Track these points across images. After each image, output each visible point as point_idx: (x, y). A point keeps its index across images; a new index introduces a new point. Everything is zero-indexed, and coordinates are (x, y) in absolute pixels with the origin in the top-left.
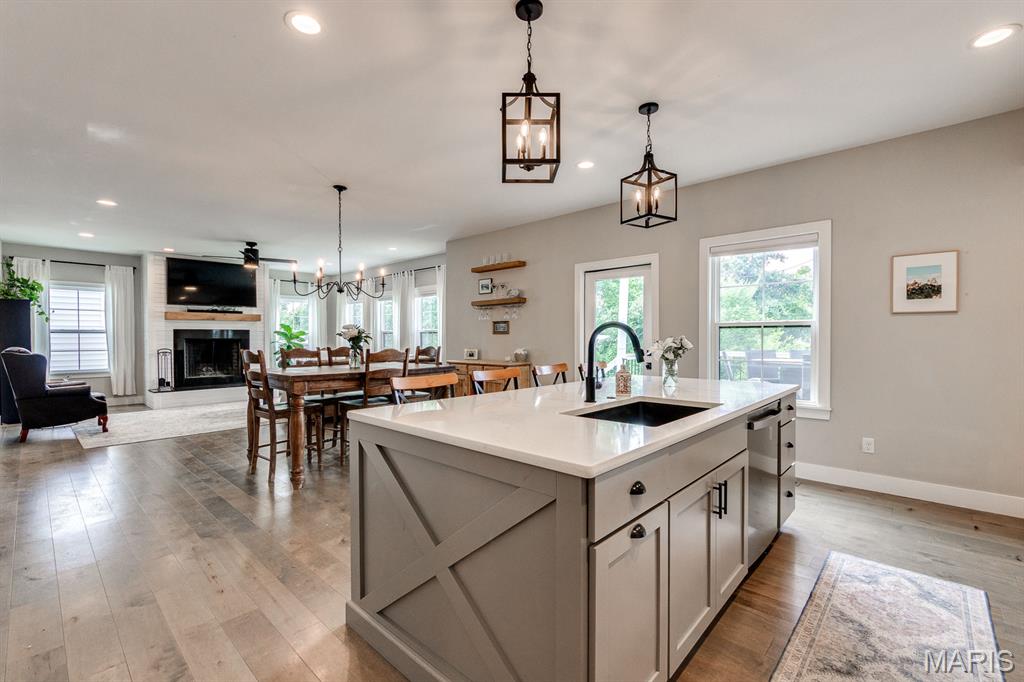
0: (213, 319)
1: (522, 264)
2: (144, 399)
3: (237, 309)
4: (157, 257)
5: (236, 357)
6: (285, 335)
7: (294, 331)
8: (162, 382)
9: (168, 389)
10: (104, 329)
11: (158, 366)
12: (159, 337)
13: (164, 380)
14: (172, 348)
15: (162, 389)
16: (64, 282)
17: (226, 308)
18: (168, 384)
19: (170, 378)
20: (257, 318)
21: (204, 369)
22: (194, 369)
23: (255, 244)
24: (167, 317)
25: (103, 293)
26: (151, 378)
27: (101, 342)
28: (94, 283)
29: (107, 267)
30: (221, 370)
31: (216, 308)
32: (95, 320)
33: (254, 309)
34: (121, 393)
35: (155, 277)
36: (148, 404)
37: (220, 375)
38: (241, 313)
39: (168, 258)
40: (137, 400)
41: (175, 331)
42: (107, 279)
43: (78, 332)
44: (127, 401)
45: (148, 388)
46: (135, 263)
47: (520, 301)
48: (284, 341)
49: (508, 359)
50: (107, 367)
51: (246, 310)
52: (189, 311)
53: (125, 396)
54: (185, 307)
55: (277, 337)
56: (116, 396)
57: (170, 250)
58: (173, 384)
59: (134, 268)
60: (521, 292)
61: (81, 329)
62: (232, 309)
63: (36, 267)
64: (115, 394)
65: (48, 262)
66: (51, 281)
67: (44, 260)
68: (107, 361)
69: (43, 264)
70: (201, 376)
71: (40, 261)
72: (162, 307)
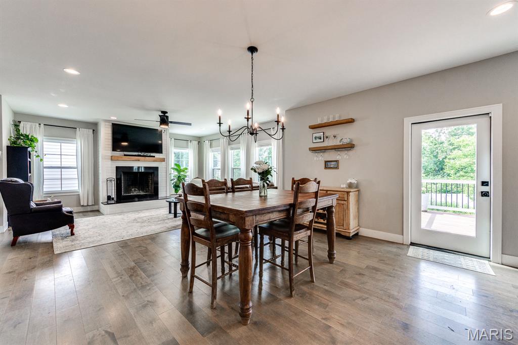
0: (139, 161)
1: (351, 121)
2: (99, 207)
3: (152, 154)
4: (107, 123)
5: (151, 183)
6: (177, 170)
7: (182, 168)
8: (109, 198)
9: (113, 202)
10: (76, 166)
11: (107, 189)
12: (107, 171)
13: (111, 196)
14: (115, 178)
15: (109, 202)
16: (51, 137)
17: (146, 154)
18: (113, 199)
19: (114, 195)
20: (163, 160)
21: (133, 190)
22: (128, 190)
23: (166, 112)
24: (112, 159)
25: (75, 145)
26: (103, 196)
27: (74, 173)
28: (70, 138)
29: (78, 129)
30: (143, 190)
31: (140, 154)
32: (71, 161)
33: (161, 154)
34: (86, 204)
35: (105, 135)
36: (101, 211)
37: (142, 193)
38: (154, 157)
39: (112, 124)
40: (95, 208)
41: (117, 167)
42: (77, 137)
43: (61, 168)
44: (89, 209)
45: (101, 201)
46: (93, 127)
47: (350, 147)
48: (176, 173)
49: (344, 186)
50: (77, 189)
51: (157, 156)
52: (125, 155)
53: (88, 205)
54: (122, 153)
55: (172, 171)
56: (83, 206)
57: (114, 118)
58: (115, 199)
59: (93, 130)
60: (351, 140)
61: (62, 166)
62: (149, 154)
63: (35, 128)
64: (82, 204)
65: (42, 125)
66: (44, 137)
67: (40, 124)
68: (77, 185)
69: (39, 127)
70: (132, 194)
71: (38, 125)
72: (110, 153)
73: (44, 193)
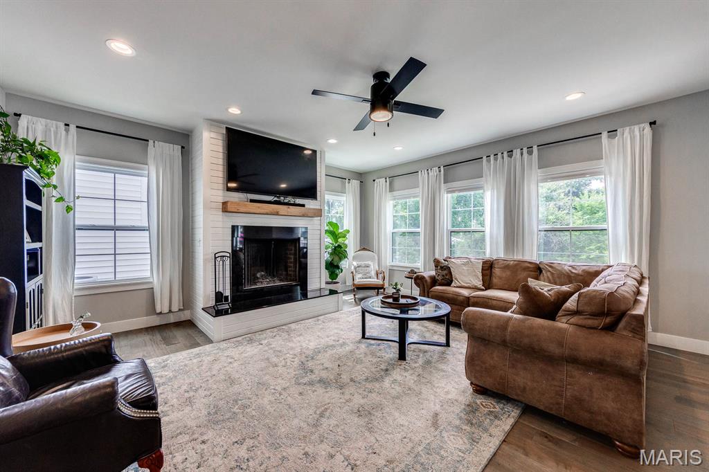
0: (277, 213)
2: (192, 315)
3: (299, 201)
4: (214, 129)
5: (292, 260)
7: (341, 230)
8: (219, 297)
9: (226, 306)
12: (216, 236)
13: (222, 294)
14: (230, 251)
15: (219, 308)
16: (95, 157)
17: (287, 200)
18: (226, 300)
19: (228, 292)
20: (318, 213)
21: (259, 275)
24: (225, 208)
25: (146, 177)
27: (142, 241)
28: (135, 162)
29: (151, 142)
30: (279, 276)
31: (276, 199)
32: (136, 213)
33: (315, 201)
34: (166, 309)
35: (212, 155)
36: (201, 325)
37: (277, 283)
38: (303, 206)
39: (226, 129)
40: (185, 316)
41: (234, 227)
42: (150, 161)
43: (115, 229)
44: (172, 319)
46: (183, 139)
50: (148, 274)
51: (310, 204)
52: (252, 201)
53: (169, 312)
54: (245, 197)
56: (160, 313)
58: (231, 301)
59: (183, 147)
61: (118, 224)
62: (293, 201)
63: (56, 133)
64: (158, 310)
65: (72, 128)
66: (77, 157)
67: (68, 125)
68: (149, 268)
69: (67, 131)
70: (259, 286)
71: (62, 125)
72: (219, 195)
73: (75, 287)
